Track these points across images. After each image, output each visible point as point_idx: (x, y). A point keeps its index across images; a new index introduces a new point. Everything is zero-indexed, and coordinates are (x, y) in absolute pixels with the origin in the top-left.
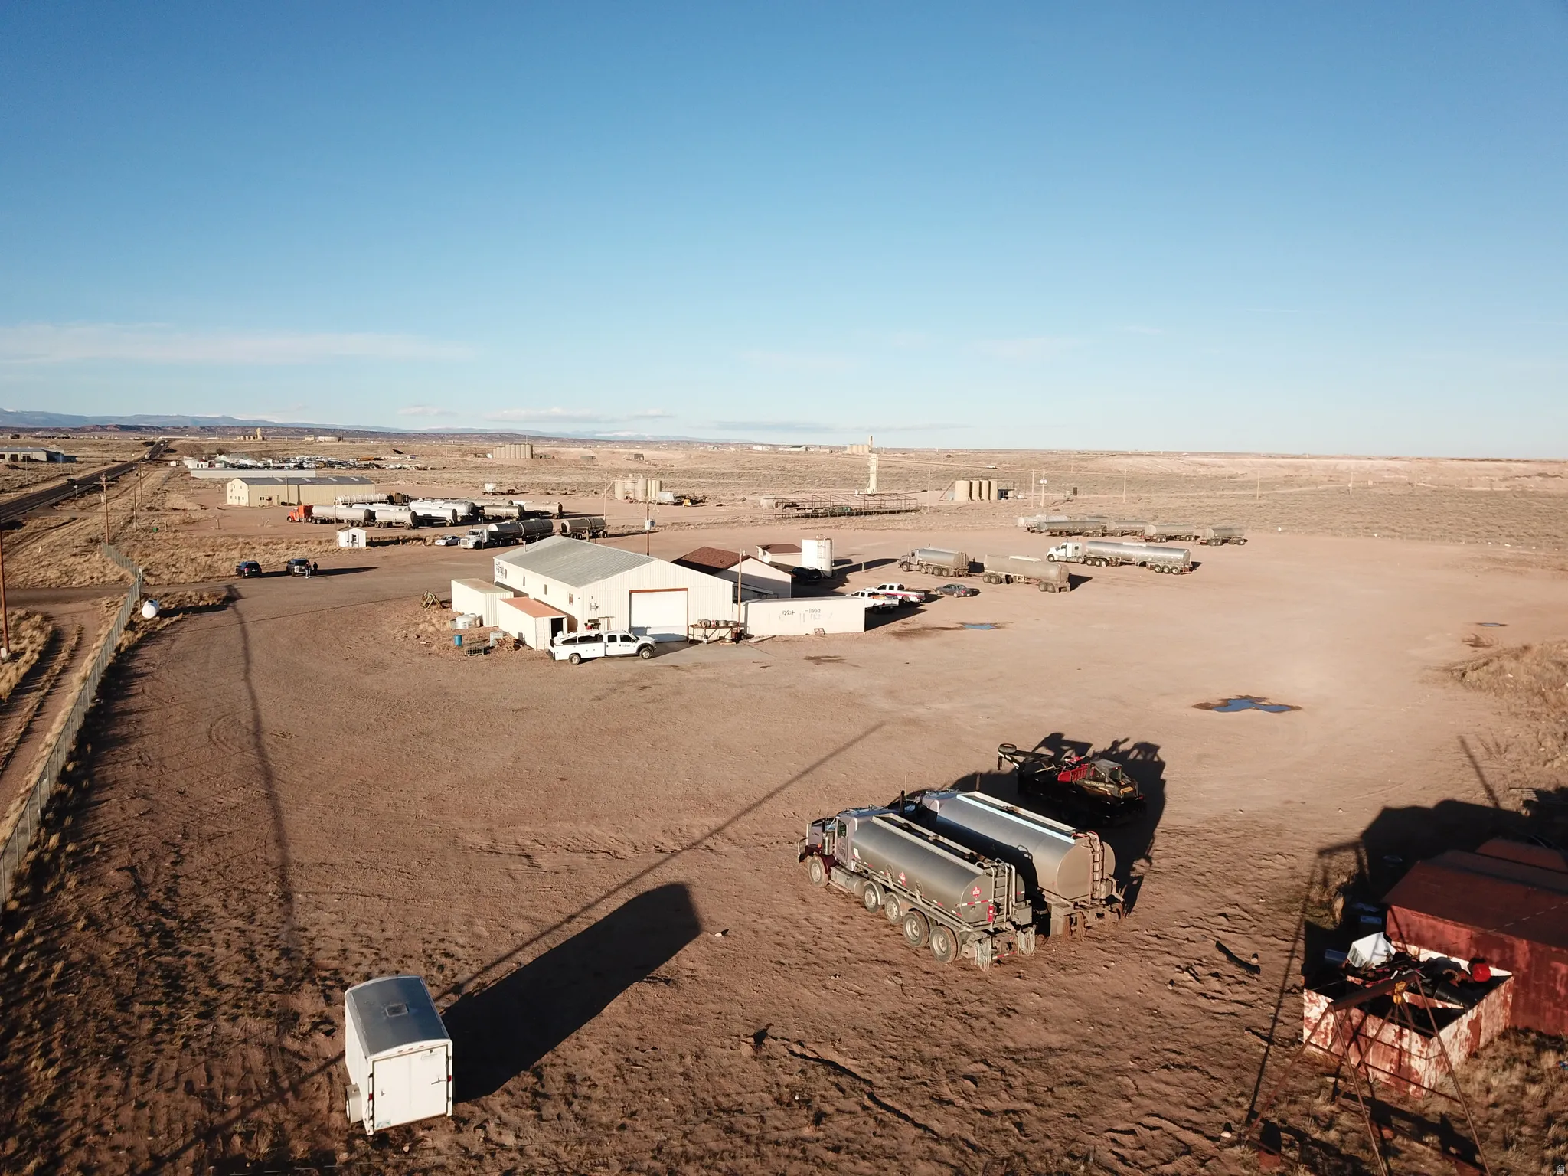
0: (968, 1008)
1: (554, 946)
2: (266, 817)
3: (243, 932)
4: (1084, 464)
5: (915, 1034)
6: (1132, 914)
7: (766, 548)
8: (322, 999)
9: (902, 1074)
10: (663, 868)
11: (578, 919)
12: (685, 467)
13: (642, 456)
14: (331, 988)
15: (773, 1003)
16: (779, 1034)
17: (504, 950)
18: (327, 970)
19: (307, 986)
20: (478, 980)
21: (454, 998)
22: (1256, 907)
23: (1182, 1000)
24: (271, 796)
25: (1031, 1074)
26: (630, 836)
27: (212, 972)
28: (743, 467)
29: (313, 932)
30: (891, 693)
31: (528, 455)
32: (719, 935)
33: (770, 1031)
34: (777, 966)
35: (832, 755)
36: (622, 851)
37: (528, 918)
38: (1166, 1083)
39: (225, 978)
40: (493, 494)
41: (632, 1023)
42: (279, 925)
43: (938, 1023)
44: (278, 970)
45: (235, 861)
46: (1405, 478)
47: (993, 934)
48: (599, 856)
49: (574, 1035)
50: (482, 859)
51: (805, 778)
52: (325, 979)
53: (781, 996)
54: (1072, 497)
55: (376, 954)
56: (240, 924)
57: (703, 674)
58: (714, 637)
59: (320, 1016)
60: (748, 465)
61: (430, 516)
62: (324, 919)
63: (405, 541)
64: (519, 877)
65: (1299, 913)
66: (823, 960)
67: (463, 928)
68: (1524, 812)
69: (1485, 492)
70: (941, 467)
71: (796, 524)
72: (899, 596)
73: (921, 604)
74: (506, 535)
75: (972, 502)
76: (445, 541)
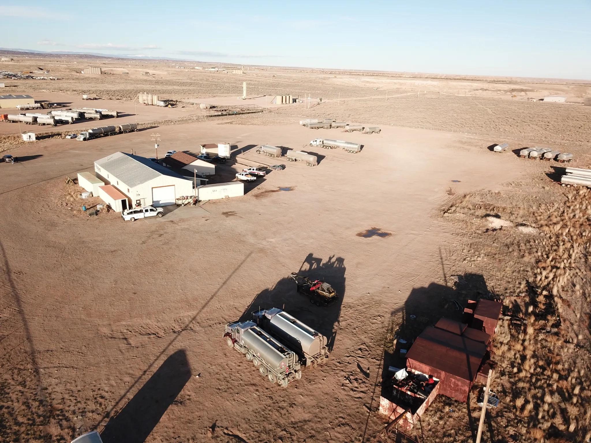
0: (280, 405)
1: (140, 388)
2: (20, 324)
3: (22, 393)
4: (324, 81)
5: (263, 419)
6: (333, 351)
7: (204, 146)
8: (59, 427)
9: (260, 439)
10: (175, 342)
11: (147, 373)
12: (167, 79)
13: (148, 73)
14: (61, 420)
15: (217, 409)
16: (220, 425)
17: (123, 392)
18: (59, 410)
19: (53, 421)
20: (115, 410)
21: (107, 420)
22: (370, 344)
23: (346, 393)
24: (21, 312)
25: (299, 434)
26: (163, 324)
27: (15, 416)
28: (191, 79)
29: (50, 390)
30: (254, 234)
31: (100, 73)
32: (197, 377)
33: (217, 424)
34: (218, 391)
35: (233, 273)
36: (160, 333)
37: (129, 374)
38: (339, 433)
39: (20, 419)
40: (87, 99)
41: (170, 425)
42: (36, 387)
43: (271, 413)
44: (40, 412)
45: (12, 352)
46: (437, 90)
47: (288, 375)
48: (152, 336)
49: (151, 433)
50: (110, 342)
51: (224, 287)
52: (58, 415)
53: (220, 405)
54: (320, 102)
55: (76, 400)
56: (20, 388)
57: (184, 225)
58: (186, 202)
59: (60, 436)
60: (194, 78)
61: (61, 120)
62: (53, 382)
63: (52, 136)
64: (123, 351)
65: (383, 346)
66: (233, 386)
67: (106, 382)
68: (454, 288)
69: (463, 97)
71: (215, 120)
72: (256, 173)
73: (264, 176)
74: (96, 134)
75: (283, 106)
76: (70, 137)
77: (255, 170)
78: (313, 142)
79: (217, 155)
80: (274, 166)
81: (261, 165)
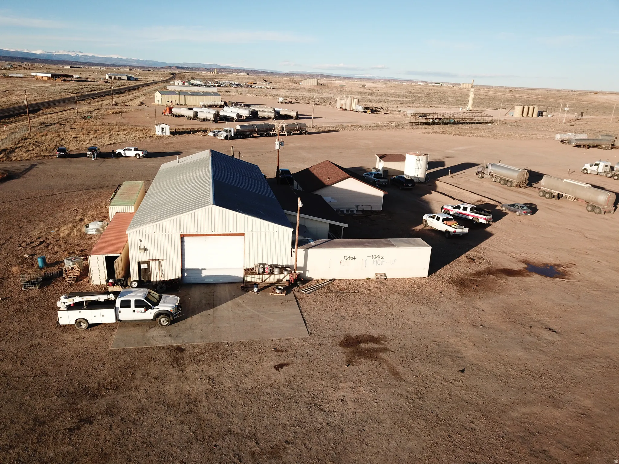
4: (581, 97)
7: (382, 157)
12: (384, 91)
13: (365, 85)
28: (410, 92)
31: (316, 84)
58: (270, 281)
60: (413, 91)
61: (226, 116)
63: (196, 131)
70: (506, 96)
71: (421, 128)
72: (471, 218)
73: (488, 225)
74: (246, 132)
75: (522, 118)
76: (214, 133)
77: (469, 209)
78: (591, 166)
79: (402, 173)
80: (513, 205)
81: (484, 199)
